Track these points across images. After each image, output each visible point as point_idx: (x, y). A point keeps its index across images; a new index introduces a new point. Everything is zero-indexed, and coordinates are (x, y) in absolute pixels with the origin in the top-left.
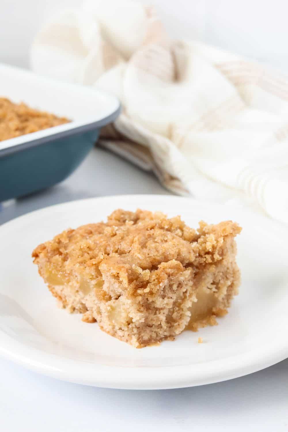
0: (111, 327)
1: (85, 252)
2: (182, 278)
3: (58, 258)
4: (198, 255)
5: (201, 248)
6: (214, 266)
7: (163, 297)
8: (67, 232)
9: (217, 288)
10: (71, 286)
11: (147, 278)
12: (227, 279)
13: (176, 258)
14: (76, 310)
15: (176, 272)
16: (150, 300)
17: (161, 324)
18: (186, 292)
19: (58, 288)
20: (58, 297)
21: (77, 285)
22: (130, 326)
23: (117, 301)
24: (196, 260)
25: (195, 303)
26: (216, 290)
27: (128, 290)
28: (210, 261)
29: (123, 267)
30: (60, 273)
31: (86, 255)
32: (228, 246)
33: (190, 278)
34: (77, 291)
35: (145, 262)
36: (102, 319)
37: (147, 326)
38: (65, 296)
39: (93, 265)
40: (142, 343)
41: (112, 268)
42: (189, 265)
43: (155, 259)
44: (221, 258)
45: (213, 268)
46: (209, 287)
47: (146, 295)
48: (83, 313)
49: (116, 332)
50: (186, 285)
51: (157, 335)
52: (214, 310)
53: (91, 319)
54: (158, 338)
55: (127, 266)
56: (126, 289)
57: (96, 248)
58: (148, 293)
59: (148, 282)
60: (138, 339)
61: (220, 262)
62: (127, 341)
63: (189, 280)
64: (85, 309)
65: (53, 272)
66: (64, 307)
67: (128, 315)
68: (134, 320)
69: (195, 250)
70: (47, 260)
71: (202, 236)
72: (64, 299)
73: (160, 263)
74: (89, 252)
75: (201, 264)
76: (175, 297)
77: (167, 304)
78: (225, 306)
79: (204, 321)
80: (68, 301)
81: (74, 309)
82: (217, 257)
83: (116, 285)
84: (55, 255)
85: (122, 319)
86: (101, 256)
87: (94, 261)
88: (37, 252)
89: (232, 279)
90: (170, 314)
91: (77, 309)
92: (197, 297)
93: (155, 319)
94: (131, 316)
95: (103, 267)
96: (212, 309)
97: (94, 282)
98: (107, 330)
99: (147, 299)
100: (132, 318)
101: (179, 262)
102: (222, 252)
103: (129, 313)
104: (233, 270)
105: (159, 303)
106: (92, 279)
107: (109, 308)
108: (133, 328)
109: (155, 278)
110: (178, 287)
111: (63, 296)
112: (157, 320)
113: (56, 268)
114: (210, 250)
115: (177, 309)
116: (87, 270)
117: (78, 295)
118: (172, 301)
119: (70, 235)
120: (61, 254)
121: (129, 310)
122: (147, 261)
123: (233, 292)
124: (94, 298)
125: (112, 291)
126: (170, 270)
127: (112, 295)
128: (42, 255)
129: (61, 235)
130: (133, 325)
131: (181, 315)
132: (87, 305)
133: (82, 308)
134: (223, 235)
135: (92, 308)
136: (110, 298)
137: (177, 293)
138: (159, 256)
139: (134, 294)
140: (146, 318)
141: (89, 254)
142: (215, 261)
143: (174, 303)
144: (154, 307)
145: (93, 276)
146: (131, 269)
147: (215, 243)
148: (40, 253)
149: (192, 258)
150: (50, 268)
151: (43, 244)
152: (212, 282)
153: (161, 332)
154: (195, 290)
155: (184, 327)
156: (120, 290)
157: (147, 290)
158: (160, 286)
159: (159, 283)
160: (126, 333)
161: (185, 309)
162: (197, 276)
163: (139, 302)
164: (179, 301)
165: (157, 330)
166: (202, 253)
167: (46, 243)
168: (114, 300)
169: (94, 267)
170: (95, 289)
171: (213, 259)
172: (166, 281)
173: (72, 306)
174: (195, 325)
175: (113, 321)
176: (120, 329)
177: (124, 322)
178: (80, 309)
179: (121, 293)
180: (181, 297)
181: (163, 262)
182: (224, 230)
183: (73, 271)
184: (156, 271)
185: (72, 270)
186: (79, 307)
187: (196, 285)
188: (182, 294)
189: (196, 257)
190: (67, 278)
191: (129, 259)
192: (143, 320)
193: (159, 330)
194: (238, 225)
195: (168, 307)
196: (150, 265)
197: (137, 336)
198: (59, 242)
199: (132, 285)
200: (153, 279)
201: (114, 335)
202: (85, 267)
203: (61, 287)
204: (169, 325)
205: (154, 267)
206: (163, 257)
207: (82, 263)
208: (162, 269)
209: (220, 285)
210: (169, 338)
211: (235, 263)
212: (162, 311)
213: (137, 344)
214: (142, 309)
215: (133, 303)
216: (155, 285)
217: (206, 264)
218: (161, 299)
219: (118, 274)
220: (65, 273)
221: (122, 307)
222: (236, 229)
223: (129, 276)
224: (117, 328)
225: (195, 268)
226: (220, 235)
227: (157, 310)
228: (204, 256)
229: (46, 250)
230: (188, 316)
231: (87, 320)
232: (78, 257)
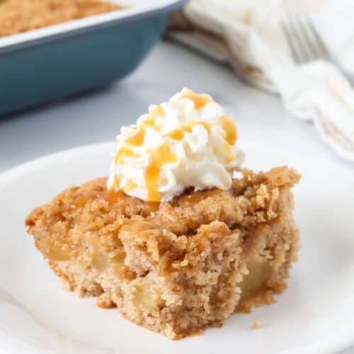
0: (137, 313)
1: (98, 215)
2: (228, 244)
3: (61, 225)
4: (246, 212)
5: (249, 204)
6: (268, 226)
7: (206, 270)
8: (69, 190)
9: (272, 254)
10: (80, 262)
11: (184, 247)
12: (284, 242)
13: (218, 217)
14: (88, 293)
15: (221, 236)
16: (189, 275)
17: (203, 306)
18: (234, 262)
19: (62, 265)
20: (63, 277)
21: (89, 260)
22: (163, 311)
23: (144, 279)
24: (244, 220)
25: (247, 276)
26: (271, 257)
27: (160, 263)
28: (262, 219)
29: (151, 234)
30: (65, 245)
31: (99, 219)
32: (284, 199)
33: (238, 243)
34: (89, 268)
35: (178, 225)
36: (124, 303)
37: (185, 309)
38: (73, 275)
39: (109, 232)
40: (180, 333)
41: (136, 236)
42: (235, 226)
43: (191, 220)
44: (276, 215)
45: (266, 229)
46: (262, 253)
47: (183, 269)
48: (98, 296)
49: (143, 320)
50: (234, 252)
51: (199, 321)
52: (269, 284)
53: (108, 303)
54: (200, 325)
55: (156, 232)
56: (157, 263)
57: (111, 209)
58: (186, 267)
59: (185, 252)
60: (175, 328)
61: (275, 220)
62: (159, 331)
63: (237, 247)
64: (99, 291)
65: (55, 244)
66: (72, 289)
67: (160, 297)
68: (167, 304)
69: (242, 205)
70: (46, 228)
71: (249, 188)
72: (71, 279)
73: (198, 225)
74: (103, 216)
75: (250, 224)
76: (219, 269)
77: (211, 280)
78: (283, 277)
79: (258, 299)
80: (76, 281)
81: (85, 291)
82: (271, 214)
83: (144, 259)
84: (57, 222)
85: (153, 302)
86: (120, 220)
87: (111, 228)
88: (32, 219)
89: (290, 241)
90: (215, 292)
91: (89, 291)
92: (249, 268)
93: (195, 300)
94: (164, 297)
95: (123, 235)
96: (266, 282)
97: (112, 255)
98: (133, 318)
99: (185, 275)
100: (165, 301)
101: (223, 223)
102: (278, 207)
103: (162, 293)
104: (291, 231)
105: (201, 278)
106: (109, 251)
107: (134, 289)
108: (167, 313)
109: (194, 246)
110: (223, 256)
111: (69, 275)
112: (198, 301)
113: (58, 239)
114: (263, 205)
115: (224, 285)
116: (102, 239)
117: (90, 273)
118: (216, 275)
119: (74, 195)
120: (63, 219)
121: (162, 291)
122: (181, 224)
123: (292, 258)
124: (113, 276)
125: (136, 266)
126: (212, 234)
127: (138, 271)
128: (39, 223)
129: (63, 195)
130: (168, 310)
131: (229, 292)
132: (103, 285)
133: (95, 290)
134: (277, 185)
135: (110, 288)
136: (134, 276)
137: (223, 263)
138: (196, 217)
139: (168, 269)
140: (184, 300)
141: (102, 217)
142: (269, 219)
143: (220, 278)
144: (194, 285)
145: (109, 246)
146: (161, 236)
147: (267, 195)
148: (36, 219)
149: (240, 216)
150: (51, 238)
151: (40, 208)
152: (265, 246)
153: (204, 317)
154: (245, 258)
155: (234, 308)
156: (149, 265)
157: (185, 263)
158: (201, 257)
159: (200, 252)
160: (158, 321)
161: (233, 284)
162: (247, 240)
163: (175, 279)
164: (226, 274)
165: (198, 314)
166: (252, 210)
167: (43, 206)
168: (140, 278)
169: (111, 235)
170: (113, 264)
171: (266, 217)
172: (208, 250)
173: (82, 287)
174: (247, 305)
175: (141, 306)
176: (150, 315)
177: (155, 306)
178: (93, 291)
179: (150, 267)
180: (228, 269)
181: (203, 224)
182: (279, 179)
183: (83, 241)
184: (194, 237)
185: (80, 240)
186: (92, 288)
187: (246, 252)
188: (228, 265)
189: (245, 215)
190: (73, 252)
191: (157, 223)
192: (180, 303)
193: (201, 314)
194: (295, 173)
195: (211, 283)
196: (186, 229)
197: (172, 323)
198: (61, 204)
199: (165, 258)
200: (191, 248)
201: (141, 323)
202: (99, 236)
203: (66, 263)
204: (213, 307)
205: (191, 231)
206: (202, 217)
207: (94, 230)
208: (202, 234)
209: (276, 252)
210: (214, 325)
211: (293, 220)
212: (204, 290)
213: (174, 335)
214: (179, 288)
215: (167, 281)
216: (195, 255)
217: (258, 223)
218: (203, 274)
219: (145, 243)
220: (72, 244)
221: (152, 287)
222: (294, 178)
223: (159, 244)
224: (145, 314)
225: (243, 230)
226: (273, 186)
227: (197, 288)
228: (254, 214)
229: (44, 215)
230: (238, 293)
231: (104, 306)
232: (89, 223)
